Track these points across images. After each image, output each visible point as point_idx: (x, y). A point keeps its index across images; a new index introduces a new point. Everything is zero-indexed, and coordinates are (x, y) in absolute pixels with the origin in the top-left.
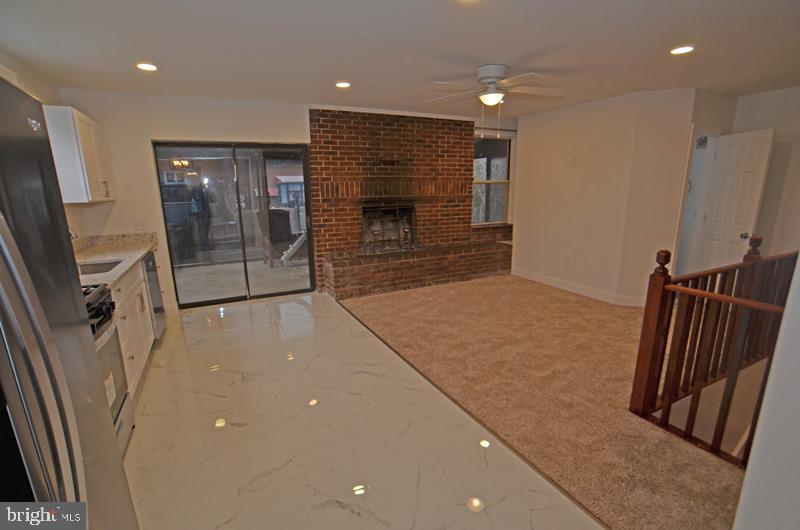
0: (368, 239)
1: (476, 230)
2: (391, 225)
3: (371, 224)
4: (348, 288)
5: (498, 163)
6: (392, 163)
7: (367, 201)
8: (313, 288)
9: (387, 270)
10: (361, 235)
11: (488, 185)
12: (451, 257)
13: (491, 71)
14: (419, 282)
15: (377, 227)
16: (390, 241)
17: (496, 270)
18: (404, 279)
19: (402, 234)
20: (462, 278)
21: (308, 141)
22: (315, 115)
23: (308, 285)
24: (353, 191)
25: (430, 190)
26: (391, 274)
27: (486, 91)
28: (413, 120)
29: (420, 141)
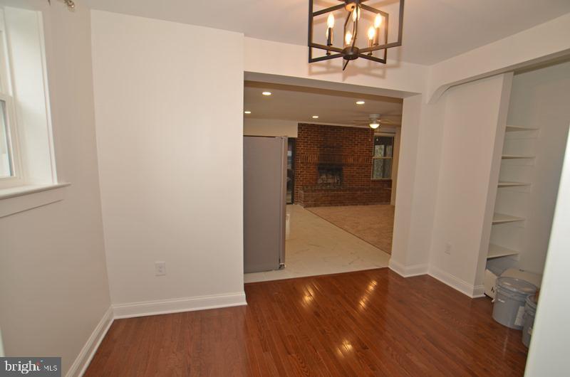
0: (320, 181)
1: (374, 181)
2: (331, 176)
3: (321, 175)
4: (310, 202)
5: (389, 148)
6: (333, 147)
7: (321, 164)
8: (292, 203)
9: (327, 196)
10: (317, 180)
11: (384, 160)
12: (359, 192)
13: (374, 116)
14: (342, 203)
15: (324, 177)
16: (329, 184)
17: (382, 201)
18: (335, 201)
19: (336, 181)
20: (365, 204)
21: (296, 136)
22: (301, 126)
23: (290, 202)
24: (314, 158)
25: (351, 160)
26: (329, 198)
27: (372, 123)
28: (344, 128)
29: (347, 138)
